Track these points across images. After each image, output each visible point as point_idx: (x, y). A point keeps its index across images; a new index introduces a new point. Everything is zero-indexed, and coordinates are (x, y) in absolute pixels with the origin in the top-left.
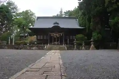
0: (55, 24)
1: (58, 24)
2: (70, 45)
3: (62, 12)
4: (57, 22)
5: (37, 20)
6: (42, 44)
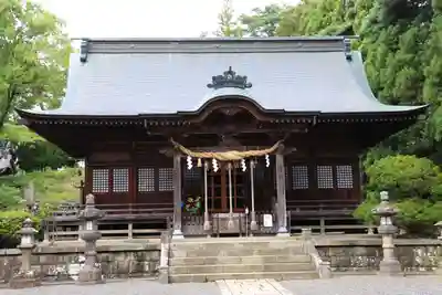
2: (322, 227)
3: (229, 17)
5: (83, 60)
6: (130, 226)
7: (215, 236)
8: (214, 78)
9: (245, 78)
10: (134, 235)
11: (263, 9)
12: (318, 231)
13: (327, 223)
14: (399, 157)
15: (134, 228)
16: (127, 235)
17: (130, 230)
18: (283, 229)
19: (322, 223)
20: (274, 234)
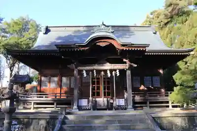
7: (95, 109)
15: (57, 105)
19: (148, 103)
20: (126, 109)
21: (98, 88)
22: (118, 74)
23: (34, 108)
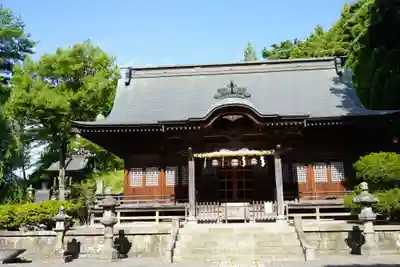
0: (223, 94)
1: (242, 93)
2: (318, 214)
4: (239, 85)
5: (127, 84)
6: (157, 213)
7: (224, 221)
8: (219, 91)
9: (245, 90)
10: (160, 220)
11: (279, 45)
12: (315, 218)
13: (321, 211)
14: (381, 153)
15: (161, 214)
16: (154, 220)
17: (157, 217)
18: (282, 216)
19: (318, 210)
20: (274, 221)
21: (230, 185)
22: (263, 164)
23: (122, 221)
